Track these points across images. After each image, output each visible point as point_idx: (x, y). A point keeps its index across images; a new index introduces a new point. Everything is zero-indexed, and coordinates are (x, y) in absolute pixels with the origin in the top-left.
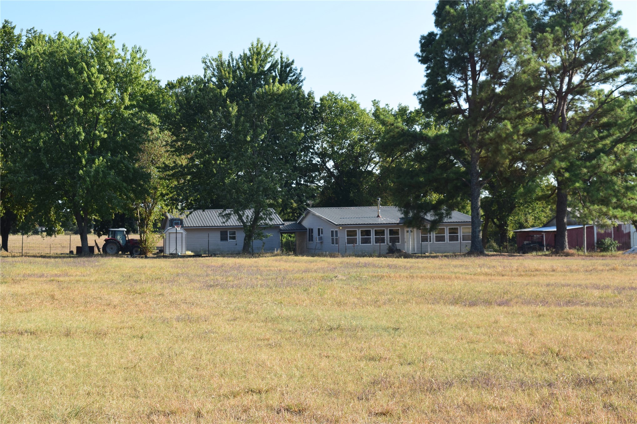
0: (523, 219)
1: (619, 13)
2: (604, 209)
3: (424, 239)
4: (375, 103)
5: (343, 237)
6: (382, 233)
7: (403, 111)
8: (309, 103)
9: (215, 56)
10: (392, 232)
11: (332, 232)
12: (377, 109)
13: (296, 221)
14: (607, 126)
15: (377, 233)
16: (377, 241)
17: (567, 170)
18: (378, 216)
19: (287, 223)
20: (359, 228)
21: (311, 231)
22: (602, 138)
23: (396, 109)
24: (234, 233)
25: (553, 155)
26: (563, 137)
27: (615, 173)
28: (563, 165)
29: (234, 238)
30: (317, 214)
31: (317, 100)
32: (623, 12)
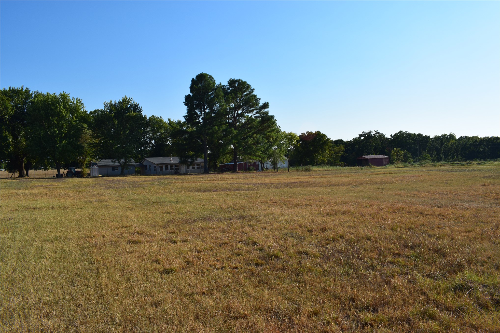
0: (222, 161)
1: (254, 89)
2: (250, 157)
3: (188, 168)
4: (169, 119)
5: (158, 168)
6: (173, 166)
7: (179, 122)
8: (145, 119)
9: (109, 102)
10: (176, 166)
11: (154, 166)
12: (170, 121)
13: (141, 162)
14: (250, 128)
15: (171, 166)
16: (171, 169)
17: (237, 143)
18: (171, 160)
19: (137, 164)
20: (164, 165)
21: (146, 166)
22: (249, 132)
23: (177, 121)
24: (117, 168)
25: (232, 138)
26: (235, 132)
27: (253, 144)
28: (236, 141)
29: (117, 169)
30: (148, 160)
31: (148, 118)
32: (255, 89)
